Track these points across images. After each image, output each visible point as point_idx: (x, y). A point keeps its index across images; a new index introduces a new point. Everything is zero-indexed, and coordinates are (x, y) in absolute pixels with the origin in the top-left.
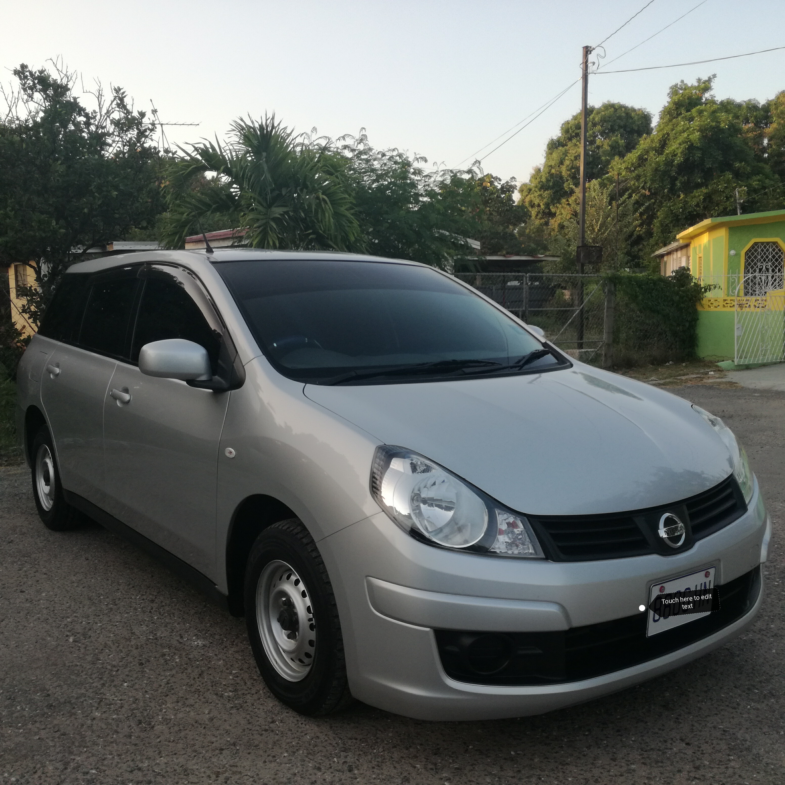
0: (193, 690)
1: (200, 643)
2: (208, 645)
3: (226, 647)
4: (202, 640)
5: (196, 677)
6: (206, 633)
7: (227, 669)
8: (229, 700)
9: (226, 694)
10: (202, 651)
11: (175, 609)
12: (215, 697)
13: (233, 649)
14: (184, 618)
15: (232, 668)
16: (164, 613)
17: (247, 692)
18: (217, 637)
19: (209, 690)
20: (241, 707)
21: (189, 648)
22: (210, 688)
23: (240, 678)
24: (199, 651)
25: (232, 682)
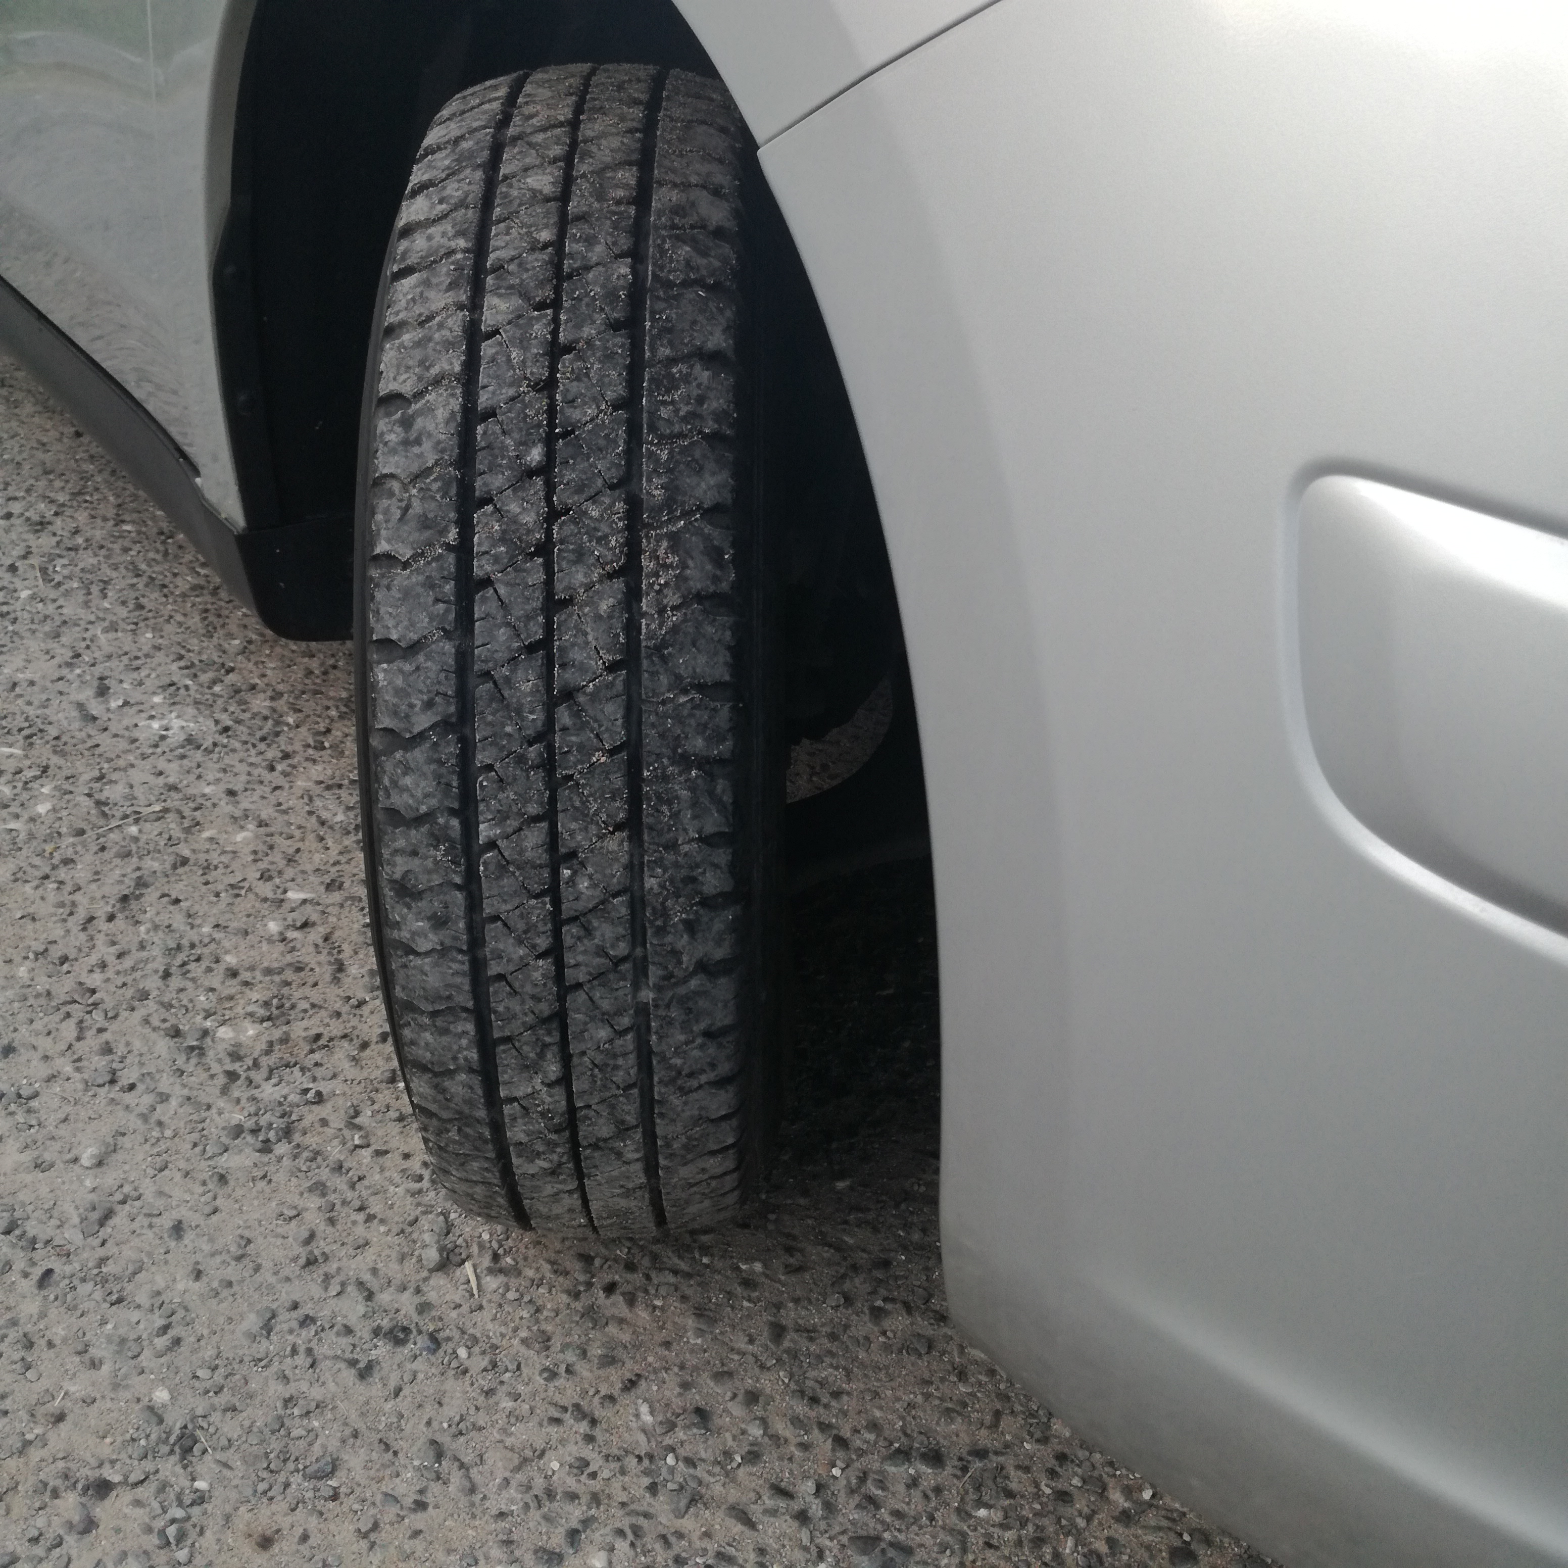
0: (64, 988)
1: (176, 724)
2: (208, 743)
3: (286, 756)
4: (191, 711)
5: (102, 910)
6: (214, 682)
7: (265, 876)
8: (232, 1076)
9: (225, 1033)
10: (175, 766)
11: (115, 567)
12: (163, 1045)
13: (317, 771)
14: (140, 607)
15: (290, 873)
16: (69, 578)
17: (336, 1028)
18: (260, 703)
19: (144, 996)
20: (287, 1133)
21: (123, 744)
22: (153, 984)
23: (315, 935)
24: (162, 764)
25: (273, 956)
